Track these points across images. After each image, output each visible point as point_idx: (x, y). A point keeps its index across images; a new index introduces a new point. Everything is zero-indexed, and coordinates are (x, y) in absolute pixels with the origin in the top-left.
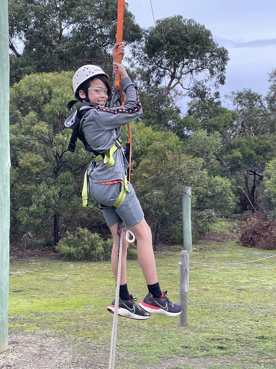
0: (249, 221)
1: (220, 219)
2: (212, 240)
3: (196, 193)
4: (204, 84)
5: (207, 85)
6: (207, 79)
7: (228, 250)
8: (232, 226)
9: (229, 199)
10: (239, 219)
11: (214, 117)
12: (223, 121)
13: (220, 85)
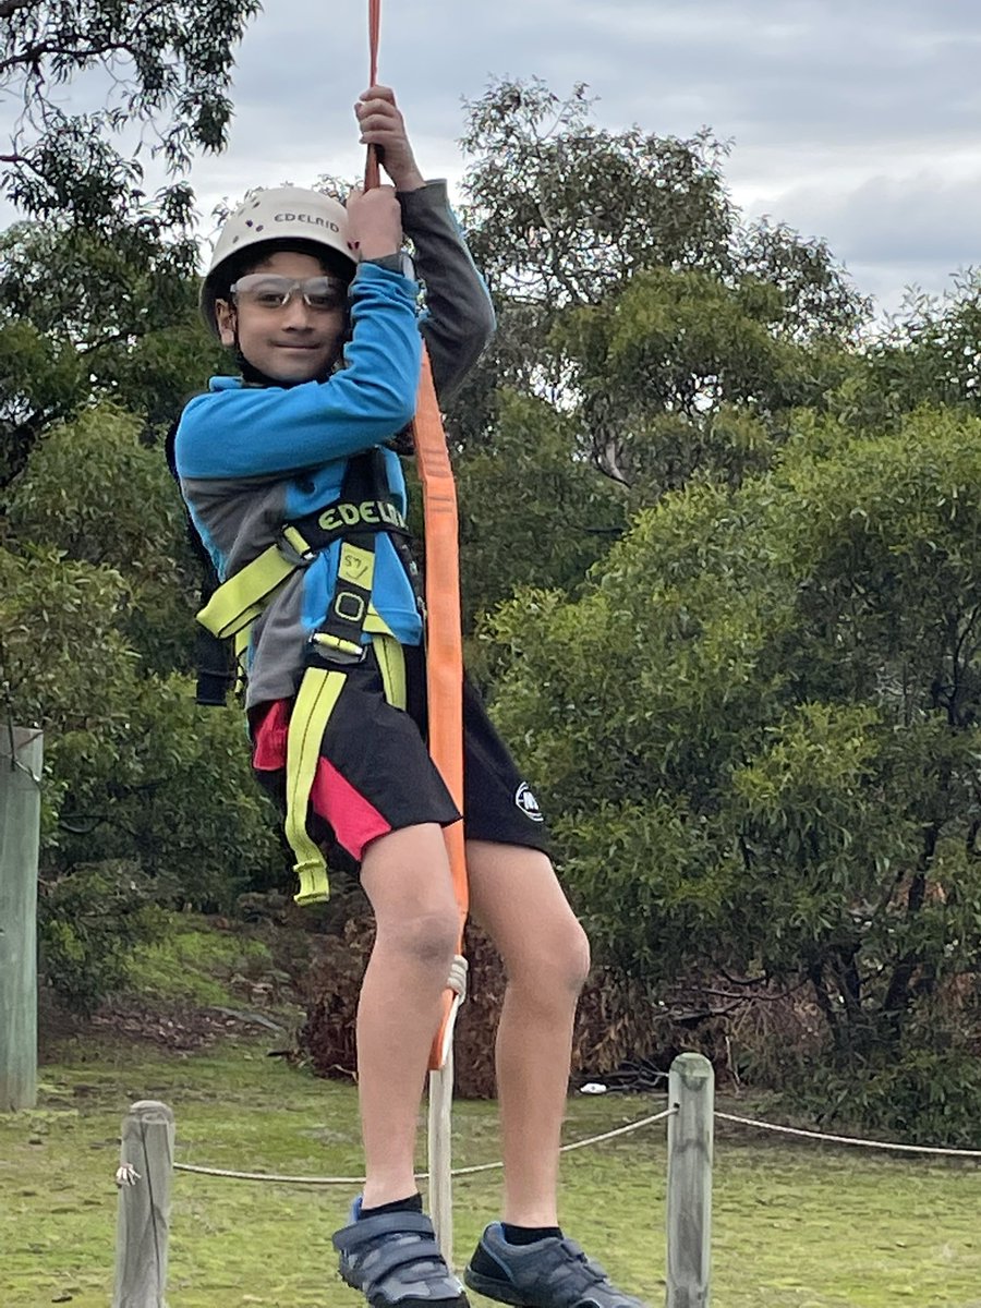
0: (354, 934)
1: (174, 919)
2: (135, 1041)
3: (61, 763)
4: (105, 135)
5: (122, 142)
6: (125, 110)
7: (237, 1101)
8: (242, 963)
9: (235, 808)
10: (277, 921)
11: (154, 329)
12: (212, 358)
13: (196, 147)
